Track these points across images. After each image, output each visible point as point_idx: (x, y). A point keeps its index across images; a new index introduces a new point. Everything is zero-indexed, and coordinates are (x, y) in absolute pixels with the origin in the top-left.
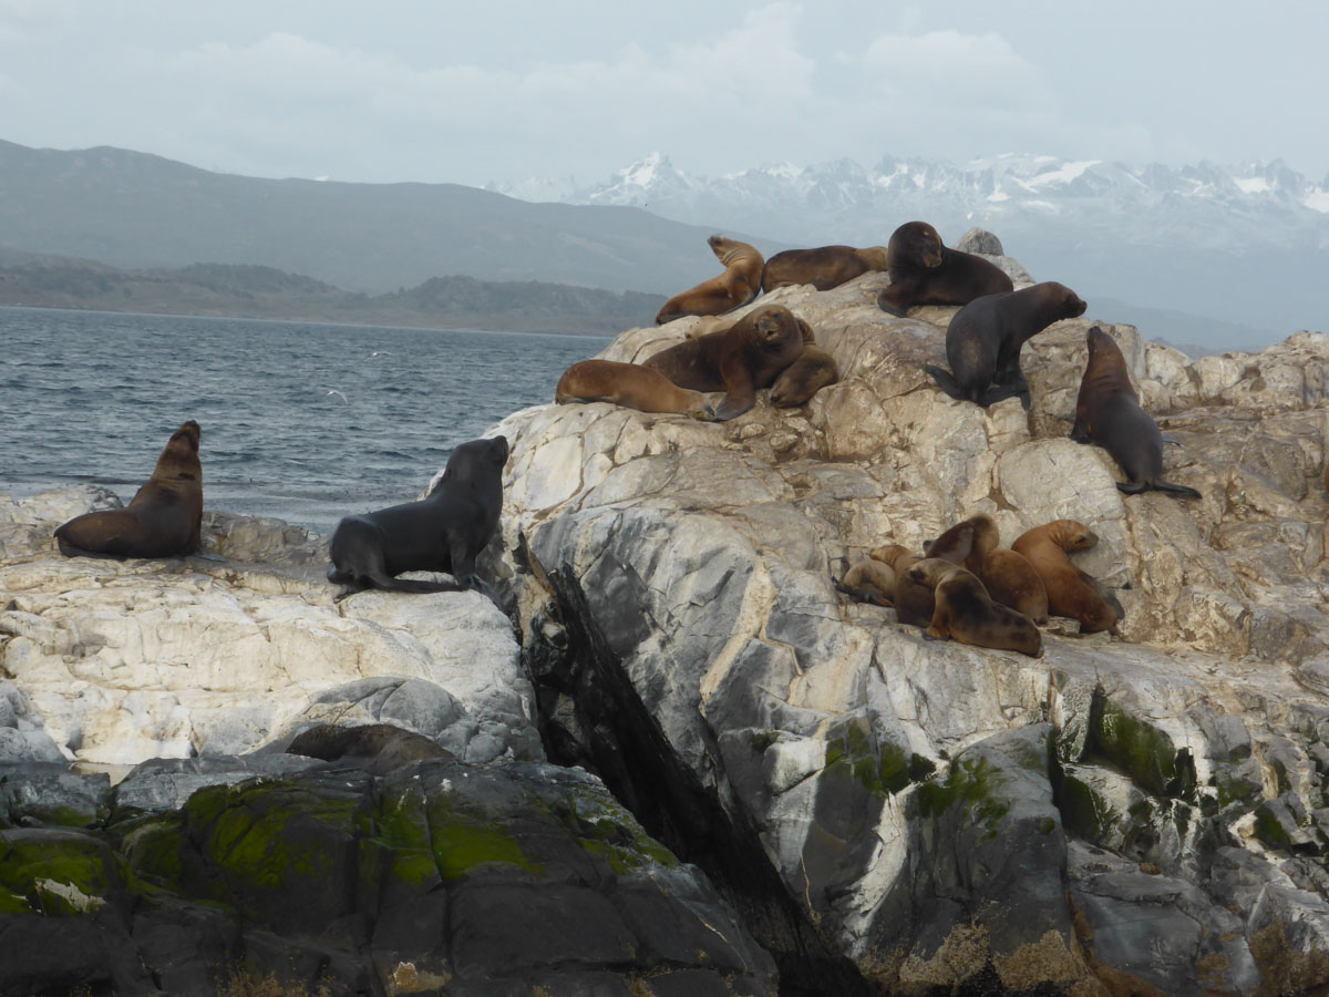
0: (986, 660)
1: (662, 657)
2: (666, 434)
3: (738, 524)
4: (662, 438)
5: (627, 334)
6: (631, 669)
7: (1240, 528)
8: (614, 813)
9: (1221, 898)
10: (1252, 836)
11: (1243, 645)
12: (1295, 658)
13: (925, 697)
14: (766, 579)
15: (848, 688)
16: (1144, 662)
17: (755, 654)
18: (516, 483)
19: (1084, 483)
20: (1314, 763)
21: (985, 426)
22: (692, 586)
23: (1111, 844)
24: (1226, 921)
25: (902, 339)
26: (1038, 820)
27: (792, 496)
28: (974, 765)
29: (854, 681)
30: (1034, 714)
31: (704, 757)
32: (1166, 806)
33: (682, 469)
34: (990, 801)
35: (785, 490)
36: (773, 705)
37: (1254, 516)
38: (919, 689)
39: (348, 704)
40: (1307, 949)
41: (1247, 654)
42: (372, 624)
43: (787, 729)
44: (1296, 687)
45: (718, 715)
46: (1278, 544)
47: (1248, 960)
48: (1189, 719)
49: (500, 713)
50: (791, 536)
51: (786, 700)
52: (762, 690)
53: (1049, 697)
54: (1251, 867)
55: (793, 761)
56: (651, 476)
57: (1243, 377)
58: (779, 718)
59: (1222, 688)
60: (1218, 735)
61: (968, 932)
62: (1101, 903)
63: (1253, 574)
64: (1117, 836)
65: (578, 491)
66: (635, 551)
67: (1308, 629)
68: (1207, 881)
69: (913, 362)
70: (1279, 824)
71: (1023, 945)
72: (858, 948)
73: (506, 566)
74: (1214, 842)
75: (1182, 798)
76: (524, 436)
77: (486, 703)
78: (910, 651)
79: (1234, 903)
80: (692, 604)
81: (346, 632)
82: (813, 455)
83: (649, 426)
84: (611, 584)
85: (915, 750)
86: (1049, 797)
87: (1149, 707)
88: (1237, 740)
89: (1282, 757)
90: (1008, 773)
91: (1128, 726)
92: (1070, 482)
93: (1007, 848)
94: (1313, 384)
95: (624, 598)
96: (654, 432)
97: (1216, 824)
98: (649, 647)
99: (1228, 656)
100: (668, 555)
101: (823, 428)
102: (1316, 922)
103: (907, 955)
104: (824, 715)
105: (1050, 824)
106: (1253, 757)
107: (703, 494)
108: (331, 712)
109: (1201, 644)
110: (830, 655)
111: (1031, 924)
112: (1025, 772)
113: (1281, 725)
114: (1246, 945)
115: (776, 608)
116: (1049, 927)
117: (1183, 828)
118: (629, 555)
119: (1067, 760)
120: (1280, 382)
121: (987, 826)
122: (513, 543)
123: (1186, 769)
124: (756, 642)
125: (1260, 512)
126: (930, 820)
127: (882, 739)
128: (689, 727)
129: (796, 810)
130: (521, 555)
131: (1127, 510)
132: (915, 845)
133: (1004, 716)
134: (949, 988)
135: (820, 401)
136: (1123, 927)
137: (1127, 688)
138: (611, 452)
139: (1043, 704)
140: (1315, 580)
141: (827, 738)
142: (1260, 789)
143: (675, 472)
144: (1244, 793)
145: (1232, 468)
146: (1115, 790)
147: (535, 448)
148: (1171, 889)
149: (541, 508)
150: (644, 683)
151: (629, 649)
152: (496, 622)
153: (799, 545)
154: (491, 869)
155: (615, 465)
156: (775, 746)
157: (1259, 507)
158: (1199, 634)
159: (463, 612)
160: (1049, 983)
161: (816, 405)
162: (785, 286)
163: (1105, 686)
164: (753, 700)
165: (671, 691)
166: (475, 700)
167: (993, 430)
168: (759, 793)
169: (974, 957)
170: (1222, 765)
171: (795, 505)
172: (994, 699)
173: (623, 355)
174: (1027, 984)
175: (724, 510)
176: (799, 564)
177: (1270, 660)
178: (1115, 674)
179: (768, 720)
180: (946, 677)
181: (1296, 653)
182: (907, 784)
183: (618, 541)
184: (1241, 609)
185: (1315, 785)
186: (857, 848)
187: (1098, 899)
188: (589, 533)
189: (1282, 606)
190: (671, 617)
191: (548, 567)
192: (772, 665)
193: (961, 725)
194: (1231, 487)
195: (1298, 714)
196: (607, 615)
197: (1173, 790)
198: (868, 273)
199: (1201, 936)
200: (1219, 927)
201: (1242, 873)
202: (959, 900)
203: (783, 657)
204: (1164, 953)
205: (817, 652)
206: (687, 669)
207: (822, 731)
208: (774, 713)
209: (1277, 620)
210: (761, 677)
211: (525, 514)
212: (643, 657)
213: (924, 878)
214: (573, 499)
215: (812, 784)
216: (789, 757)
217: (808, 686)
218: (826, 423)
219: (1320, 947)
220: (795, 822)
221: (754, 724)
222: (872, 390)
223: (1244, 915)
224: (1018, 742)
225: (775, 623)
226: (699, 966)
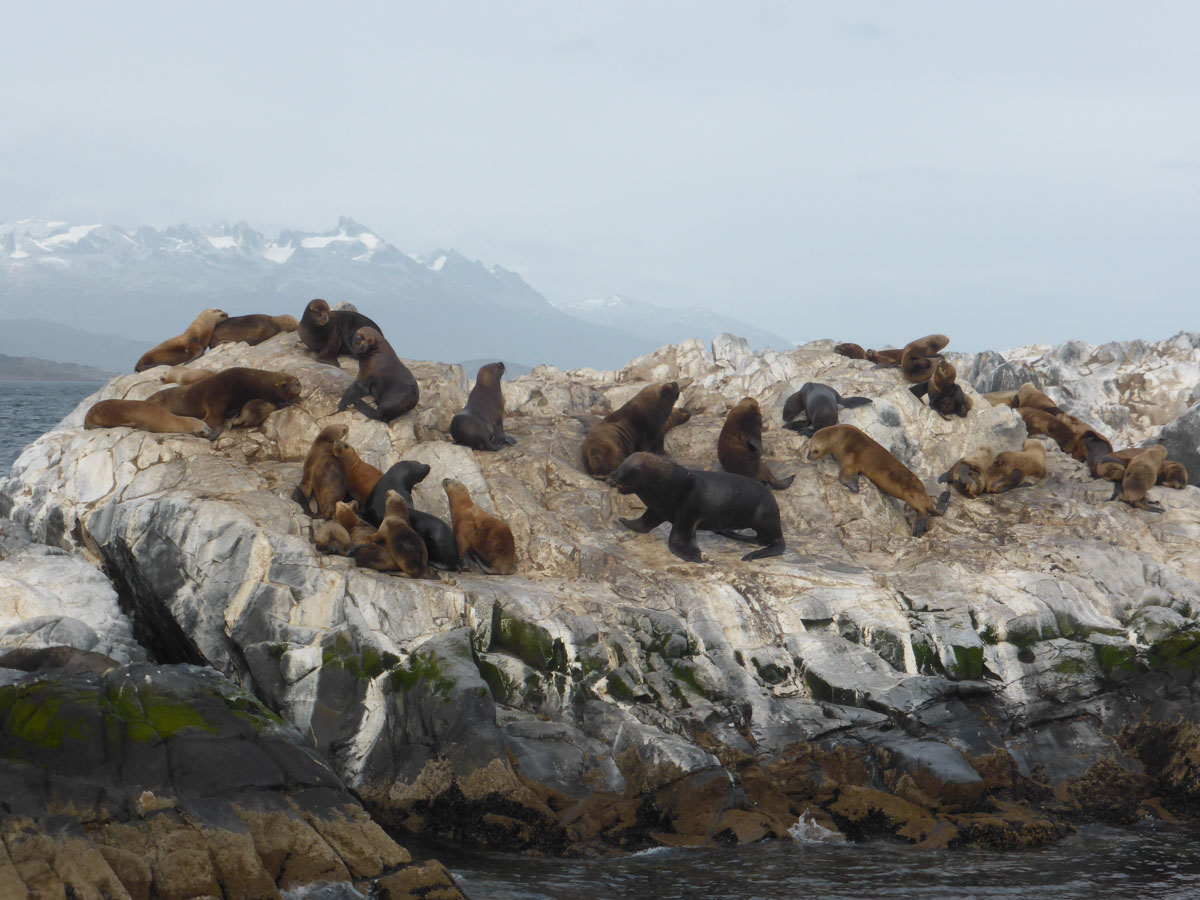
0: (421, 588)
1: (195, 598)
2: (173, 447)
3: (238, 506)
4: (170, 450)
5: (117, 379)
6: (173, 608)
7: (558, 496)
8: (243, 694)
9: (592, 733)
10: (606, 693)
11: (576, 571)
12: (611, 578)
13: (386, 614)
14: (265, 542)
15: (331, 612)
16: (519, 585)
17: (265, 592)
18: (67, 484)
19: (460, 470)
20: (639, 644)
21: (388, 434)
22: (213, 549)
23: (514, 704)
24: (599, 749)
25: (323, 377)
26: (476, 689)
27: (267, 486)
28: (427, 656)
29: (335, 608)
30: (456, 622)
31: (230, 664)
32: (548, 676)
33: (189, 471)
34: (442, 679)
35: (262, 482)
36: (280, 626)
37: (565, 488)
38: (380, 609)
39: (27, 634)
40: (656, 761)
41: (579, 577)
42: (23, 582)
43: (293, 641)
44: (616, 597)
45: (242, 635)
46: (585, 505)
47: (616, 771)
48: (558, 620)
49: (120, 638)
50: (276, 513)
51: (288, 622)
52: (272, 616)
53: (465, 610)
54: (612, 713)
55: (301, 662)
56: (168, 477)
57: (531, 397)
58: (285, 634)
59: (571, 600)
60: (578, 629)
61: (437, 764)
62: (518, 740)
63: (573, 526)
64: (518, 698)
65: (113, 489)
66: (171, 527)
67: (617, 560)
68: (581, 723)
69: (334, 393)
70: (624, 684)
71: (476, 770)
72: (357, 781)
73: (67, 542)
74: (583, 698)
75: (558, 671)
76: (67, 451)
77: (110, 631)
78: (371, 585)
79: (602, 736)
80: (214, 561)
81: (6, 588)
82: (270, 457)
83: (160, 442)
84: (155, 550)
85: (384, 649)
86: (478, 675)
87: (531, 613)
88: (590, 631)
89: (619, 641)
90: (450, 660)
91: (518, 626)
92: (450, 470)
93: (458, 707)
94: (577, 400)
95: (165, 559)
96: (165, 446)
97: (583, 686)
98: (185, 592)
99: (567, 579)
100: (194, 530)
101: (276, 439)
102: (660, 744)
103: (393, 782)
104: (318, 630)
105: (484, 691)
106: (600, 642)
107: (207, 486)
108: (16, 640)
109: (548, 572)
110: (315, 590)
111: (481, 756)
112: (460, 658)
113: (613, 621)
114: (613, 762)
115: (274, 561)
116: (492, 757)
117: (561, 690)
118: (167, 531)
119: (480, 651)
120: (557, 400)
121: (443, 694)
122: (71, 526)
123: (559, 652)
124: (264, 585)
125: (569, 485)
126: (401, 694)
127: (362, 643)
128: (217, 644)
129: (304, 694)
130: (77, 534)
131: (490, 488)
132: (391, 710)
133: (436, 624)
134: (427, 801)
135: (271, 421)
136: (535, 756)
137: (515, 601)
138: (135, 461)
139: (462, 615)
140: (611, 528)
141: (322, 645)
142: (608, 662)
143: (184, 472)
144: (597, 665)
145: (548, 458)
146: (514, 668)
147: (77, 460)
148: (559, 729)
149: (89, 501)
150: (183, 617)
151: (170, 594)
152: (98, 578)
153: (281, 518)
154: (189, 730)
155: (139, 470)
156: (287, 652)
157: (568, 482)
158: (546, 565)
159: (75, 573)
160: (496, 793)
161: (269, 425)
162: (225, 343)
163: (501, 601)
164: (266, 623)
165: (202, 621)
166: (102, 629)
167: (393, 437)
168: (277, 684)
169: (443, 780)
170: (583, 648)
171: (273, 491)
172: (429, 614)
173: (116, 393)
174: (481, 795)
175: (226, 496)
176: (284, 531)
177: (596, 578)
178: (506, 593)
179: (278, 636)
180: (398, 600)
181: (611, 574)
182: (382, 672)
183: (158, 520)
184: (572, 548)
185: (642, 658)
186: (350, 716)
187: (515, 739)
188: (135, 517)
189: (596, 545)
190: (199, 570)
191: (100, 541)
192: (277, 599)
193: (410, 631)
194: (548, 470)
195: (624, 613)
196: (153, 573)
197: (552, 666)
198: (282, 333)
199: (583, 758)
200: (595, 751)
201: (605, 716)
202: (427, 744)
203: (284, 594)
204: (562, 770)
205: (306, 589)
206: (213, 605)
207: (318, 640)
208: (282, 631)
209: (597, 554)
210: (270, 607)
211: (78, 506)
212: (181, 599)
213: (400, 732)
214: (112, 493)
215: (315, 676)
216: (299, 659)
217: (303, 612)
218: (278, 436)
219: (665, 759)
220: (304, 702)
221: (268, 639)
222: (308, 413)
223: (610, 743)
224: (453, 639)
225: (274, 572)
226: (318, 786)
